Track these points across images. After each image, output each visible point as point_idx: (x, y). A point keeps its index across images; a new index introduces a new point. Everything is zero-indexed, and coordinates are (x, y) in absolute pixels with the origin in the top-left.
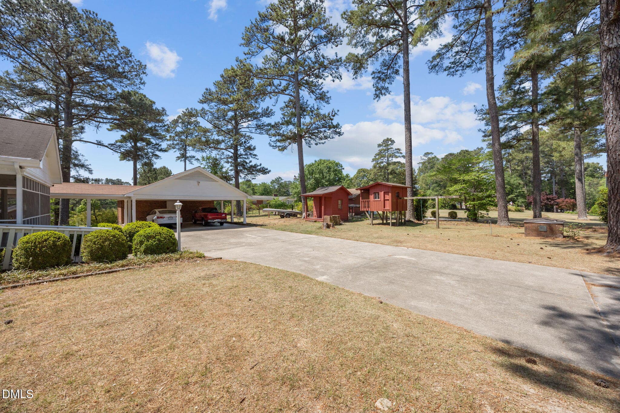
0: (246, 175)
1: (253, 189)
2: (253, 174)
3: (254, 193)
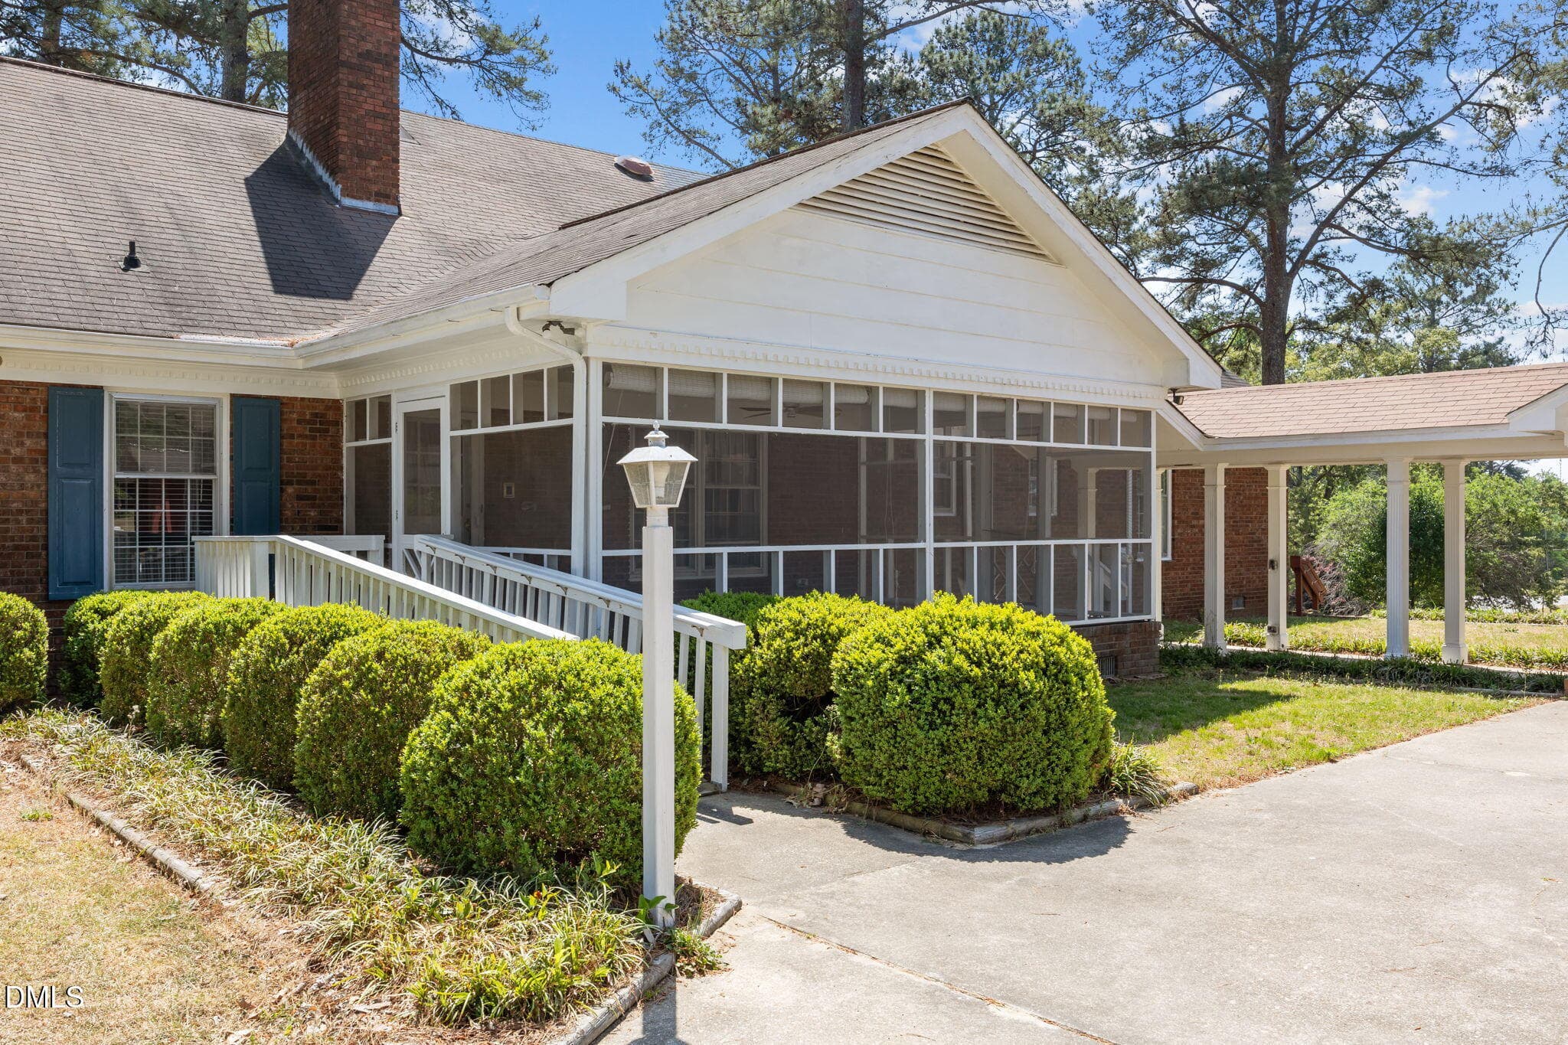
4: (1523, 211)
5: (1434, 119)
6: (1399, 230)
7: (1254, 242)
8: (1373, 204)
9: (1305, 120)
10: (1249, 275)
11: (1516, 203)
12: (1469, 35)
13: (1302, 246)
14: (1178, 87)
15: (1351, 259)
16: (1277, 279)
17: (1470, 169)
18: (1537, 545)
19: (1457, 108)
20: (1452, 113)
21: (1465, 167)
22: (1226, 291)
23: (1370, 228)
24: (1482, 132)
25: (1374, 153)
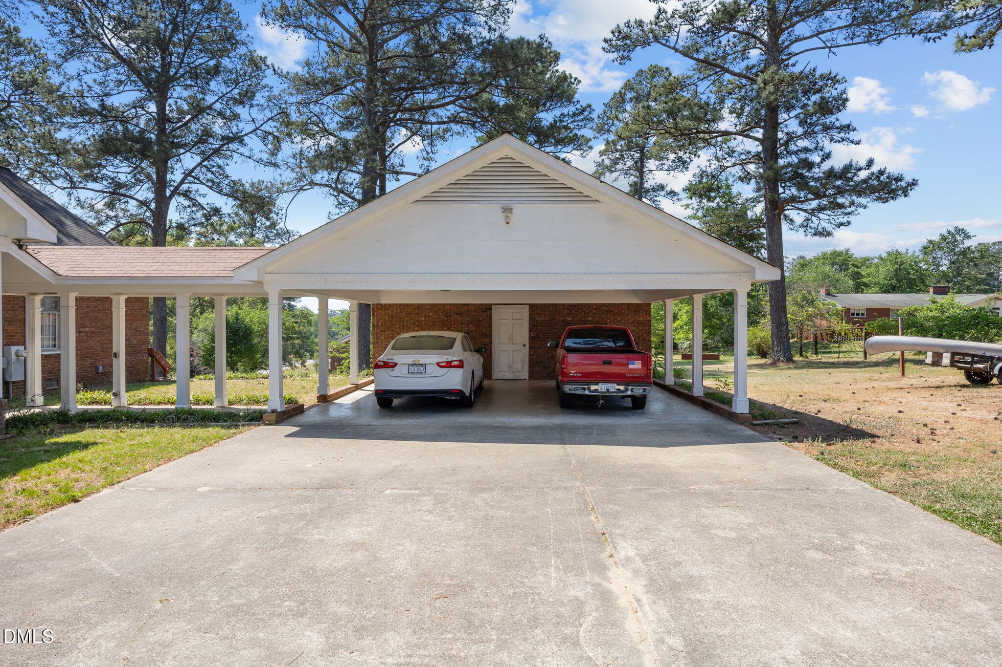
0: (812, 212)
1: (857, 276)
2: (841, 206)
3: (860, 287)
4: (278, 182)
5: (243, 133)
6: (227, 185)
7: (149, 178)
8: (214, 170)
9: (179, 120)
10: (147, 196)
11: (276, 178)
12: (259, 98)
13: (176, 184)
14: (103, 83)
15: (205, 196)
16: (162, 201)
17: (260, 161)
18: (298, 338)
19: (254, 130)
20: (251, 132)
21: (258, 160)
22: (133, 203)
23: (212, 181)
24: (266, 145)
25: (216, 144)
